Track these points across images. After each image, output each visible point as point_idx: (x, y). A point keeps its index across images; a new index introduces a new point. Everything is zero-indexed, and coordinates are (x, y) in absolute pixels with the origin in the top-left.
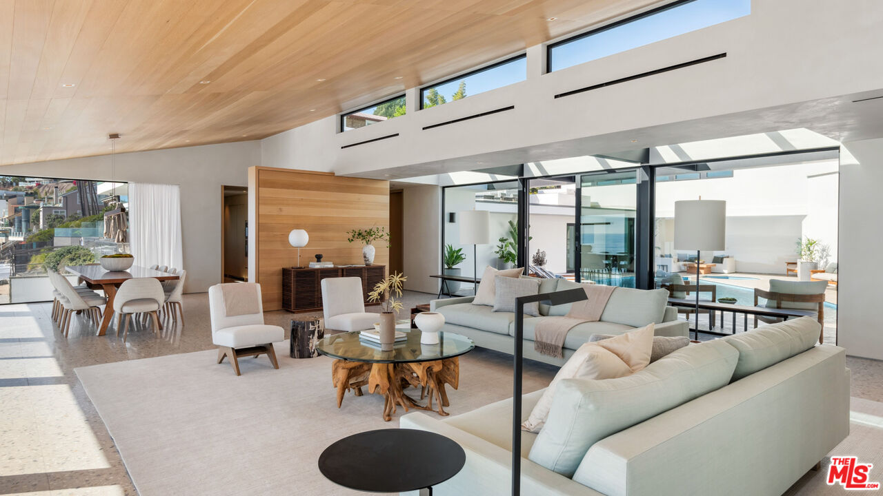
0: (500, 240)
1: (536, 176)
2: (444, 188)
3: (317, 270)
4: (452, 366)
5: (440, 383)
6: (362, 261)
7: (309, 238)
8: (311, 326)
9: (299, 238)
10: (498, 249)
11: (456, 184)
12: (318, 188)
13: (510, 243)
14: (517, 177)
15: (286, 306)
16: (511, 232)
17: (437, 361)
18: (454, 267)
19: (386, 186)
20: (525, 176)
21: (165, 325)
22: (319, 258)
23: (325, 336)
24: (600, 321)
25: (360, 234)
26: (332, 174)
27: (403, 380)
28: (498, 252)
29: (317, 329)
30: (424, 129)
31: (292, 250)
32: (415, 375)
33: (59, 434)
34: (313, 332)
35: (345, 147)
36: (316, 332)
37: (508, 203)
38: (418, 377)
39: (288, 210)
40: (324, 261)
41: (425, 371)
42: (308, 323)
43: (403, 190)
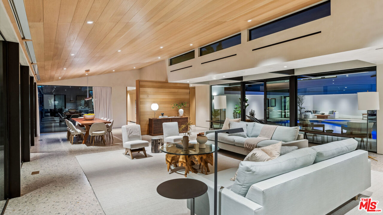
2: (211, 86)
3: (162, 119)
4: (211, 157)
5: (206, 163)
8: (159, 141)
12: (162, 87)
13: (240, 107)
14: (240, 82)
15: (150, 133)
16: (240, 102)
17: (205, 155)
18: (216, 117)
20: (244, 81)
21: (107, 140)
22: (162, 114)
23: (164, 144)
24: (271, 139)
25: (176, 105)
26: (167, 82)
27: (192, 161)
28: (235, 111)
29: (161, 142)
30: (202, 64)
32: (196, 160)
33: (71, 179)
34: (159, 143)
35: (172, 71)
36: (161, 143)
38: (197, 160)
40: (165, 116)
41: (200, 158)
42: (158, 140)
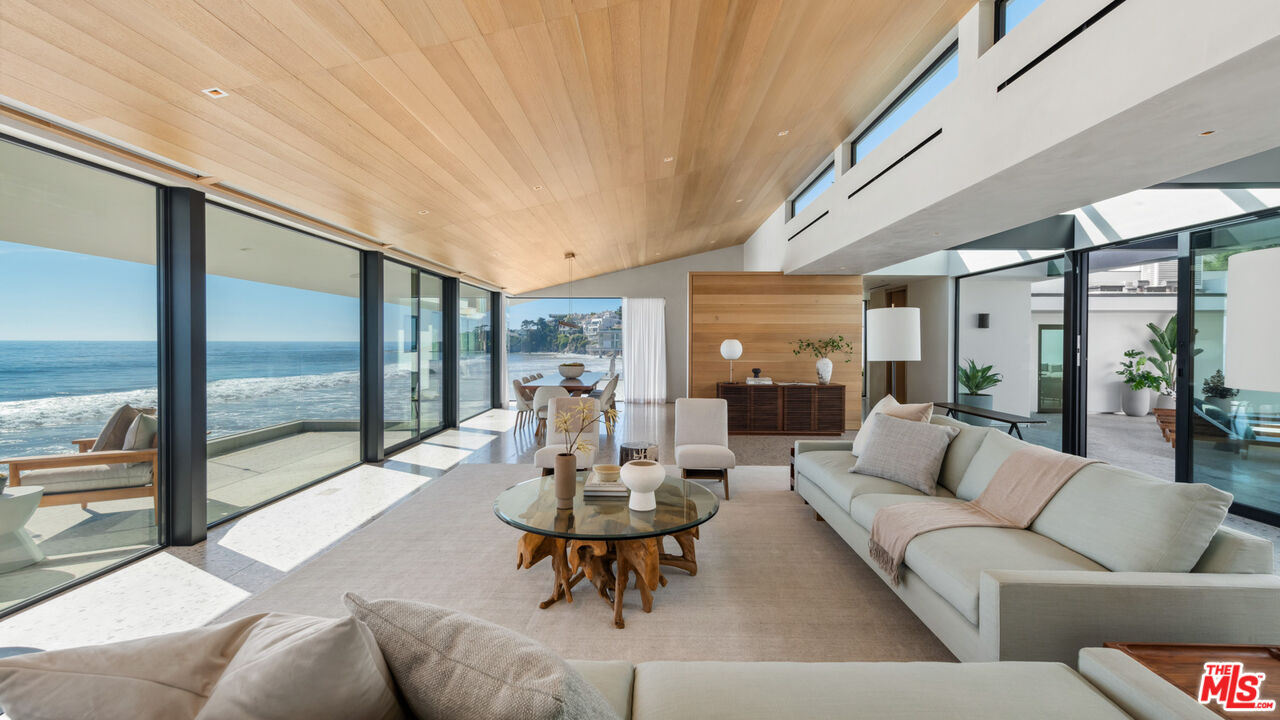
0: (1126, 354)
1: (1096, 244)
2: (957, 279)
3: (751, 386)
6: (816, 378)
7: (744, 349)
9: (731, 349)
10: (1122, 368)
11: (972, 271)
12: (761, 291)
13: (1150, 359)
14: (1062, 251)
16: (1153, 342)
18: (980, 392)
19: (860, 282)
20: (1078, 246)
22: (756, 373)
24: (1029, 528)
25: (808, 345)
26: (780, 274)
28: (1122, 373)
30: (850, 197)
31: (726, 363)
35: (790, 239)
37: (1161, 295)
39: (726, 319)
40: (763, 376)
43: (906, 286)
